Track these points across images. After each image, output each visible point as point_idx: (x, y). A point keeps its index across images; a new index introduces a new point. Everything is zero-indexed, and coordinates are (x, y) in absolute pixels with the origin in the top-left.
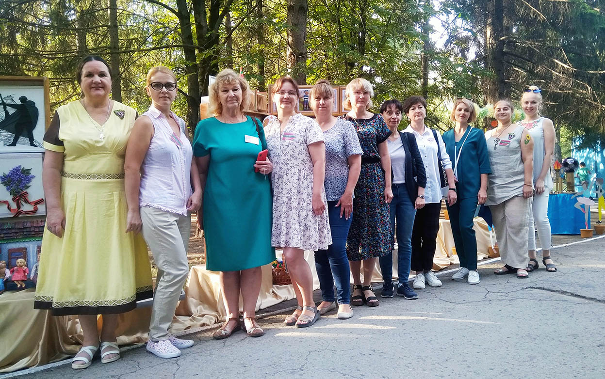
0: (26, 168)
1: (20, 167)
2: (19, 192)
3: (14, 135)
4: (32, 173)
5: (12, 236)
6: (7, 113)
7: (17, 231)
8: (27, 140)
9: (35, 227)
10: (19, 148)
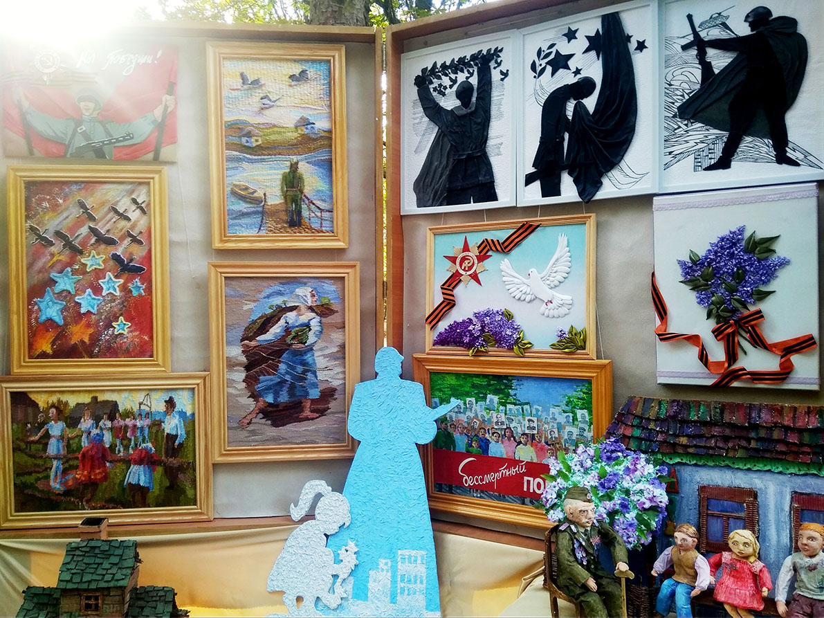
0: (762, 234)
1: (741, 230)
2: (734, 311)
3: (726, 134)
4: (781, 250)
5: (711, 448)
6: (706, 67)
7: (728, 432)
8: (764, 147)
9: (787, 429)
10: (740, 171)
